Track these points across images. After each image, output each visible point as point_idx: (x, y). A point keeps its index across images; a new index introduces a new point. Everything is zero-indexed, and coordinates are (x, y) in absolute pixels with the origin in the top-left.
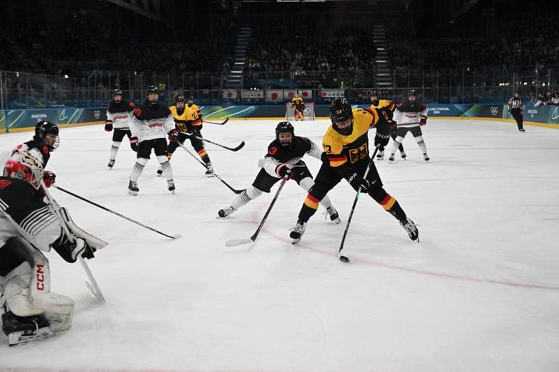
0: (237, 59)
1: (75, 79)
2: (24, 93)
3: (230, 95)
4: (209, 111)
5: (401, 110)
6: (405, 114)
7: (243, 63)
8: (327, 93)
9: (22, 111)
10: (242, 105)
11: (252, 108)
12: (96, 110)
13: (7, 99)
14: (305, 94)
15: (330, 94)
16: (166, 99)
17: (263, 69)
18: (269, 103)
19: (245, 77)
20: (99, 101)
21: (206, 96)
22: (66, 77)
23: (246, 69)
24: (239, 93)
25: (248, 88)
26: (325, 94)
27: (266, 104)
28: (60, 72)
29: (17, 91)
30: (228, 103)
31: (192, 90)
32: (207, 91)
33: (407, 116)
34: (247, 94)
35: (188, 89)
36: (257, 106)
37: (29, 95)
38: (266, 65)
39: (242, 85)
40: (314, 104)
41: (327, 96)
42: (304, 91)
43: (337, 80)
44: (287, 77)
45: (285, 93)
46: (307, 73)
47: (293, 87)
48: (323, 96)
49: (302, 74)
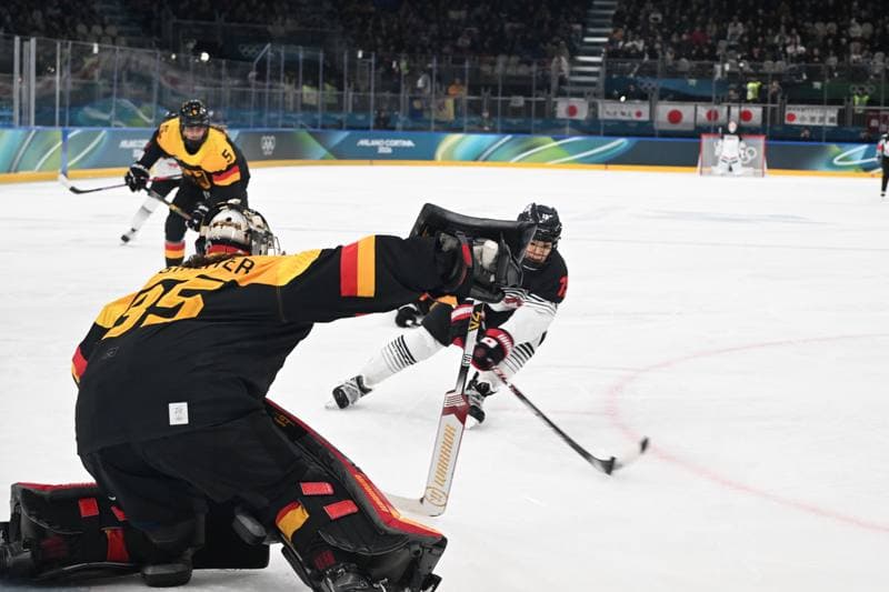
0: (592, 30)
1: (224, 62)
2: (108, 89)
3: (572, 110)
4: (525, 145)
7: (605, 40)
8: (798, 114)
9: (100, 131)
10: (597, 134)
11: (621, 143)
12: (267, 134)
13: (68, 103)
14: (746, 116)
15: (805, 116)
16: (426, 115)
17: (653, 54)
18: (665, 134)
19: (609, 72)
20: (273, 115)
21: (516, 112)
22: (205, 57)
23: (613, 54)
24: (593, 106)
25: (609, 96)
26: (792, 117)
27: (652, 136)
28: (191, 46)
29: (93, 85)
30: (568, 130)
31: (485, 96)
32: (519, 101)
34: (611, 110)
35: (478, 94)
36: (635, 140)
37: (120, 95)
38: (658, 46)
39: (601, 88)
40: (766, 139)
41: (797, 122)
42: (743, 109)
43: (822, 87)
44: (705, 74)
45: (699, 113)
46: (751, 67)
47: (717, 97)
48: (787, 122)
49: (741, 68)
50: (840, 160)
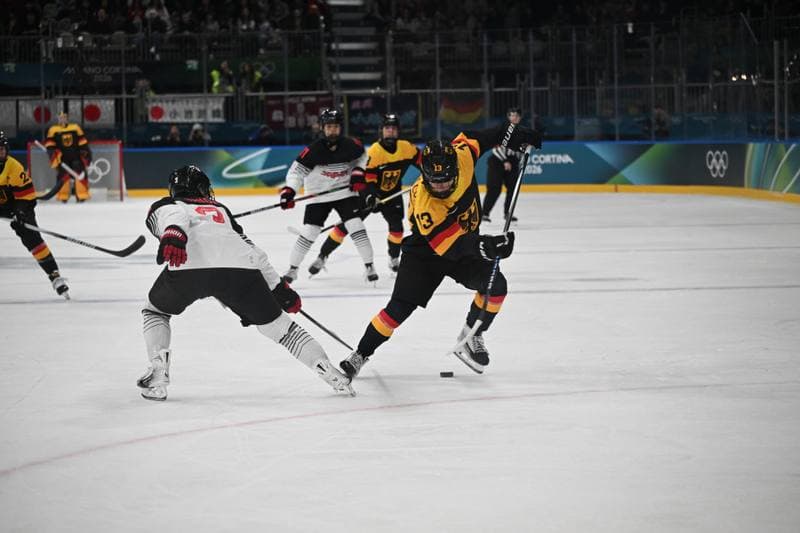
6: (318, 171)
8: (167, 107)
14: (91, 113)
15: (176, 110)
26: (158, 112)
33: (326, 174)
40: (122, 146)
41: (166, 119)
42: (86, 103)
43: (200, 66)
44: (28, 54)
45: (22, 110)
46: (95, 41)
47: (48, 88)
48: (151, 119)
49: (80, 43)
50: (230, 172)
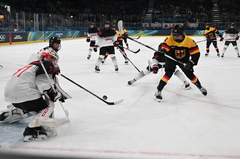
0: (150, 9)
1: (76, 17)
2: (53, 24)
3: (146, 25)
4: (136, 32)
5: (227, 32)
6: (228, 34)
7: (152, 11)
8: (191, 25)
9: (51, 32)
10: (151, 30)
12: (85, 32)
13: (45, 26)
15: (192, 25)
17: (161, 13)
18: (164, 29)
19: (153, 17)
20: (86, 28)
21: (135, 26)
22: (72, 17)
23: (153, 14)
24: (150, 24)
25: (154, 22)
26: (190, 25)
27: (162, 30)
28: (69, 14)
29: (49, 23)
30: (145, 29)
31: (128, 23)
32: (135, 24)
33: (230, 35)
34: (153, 25)
36: (158, 31)
37: (55, 25)
38: (162, 12)
39: (151, 21)
41: (190, 26)
43: (195, 19)
44: (172, 17)
45: (171, 25)
46: (181, 15)
47: (174, 22)
48: (188, 26)
49: (179, 16)
50: (199, 33)
